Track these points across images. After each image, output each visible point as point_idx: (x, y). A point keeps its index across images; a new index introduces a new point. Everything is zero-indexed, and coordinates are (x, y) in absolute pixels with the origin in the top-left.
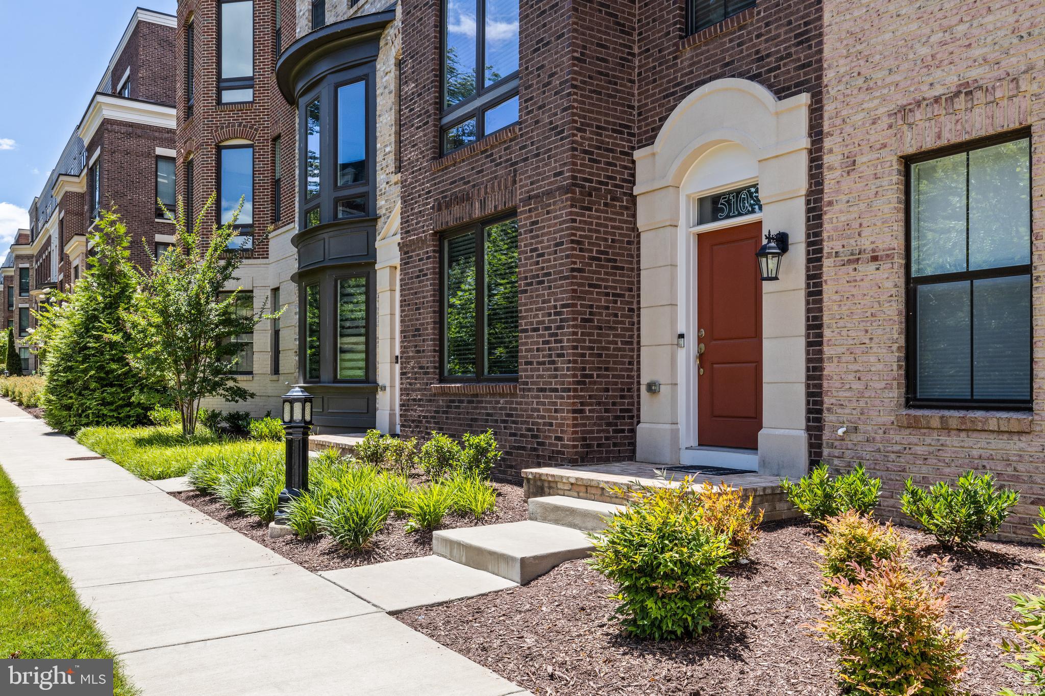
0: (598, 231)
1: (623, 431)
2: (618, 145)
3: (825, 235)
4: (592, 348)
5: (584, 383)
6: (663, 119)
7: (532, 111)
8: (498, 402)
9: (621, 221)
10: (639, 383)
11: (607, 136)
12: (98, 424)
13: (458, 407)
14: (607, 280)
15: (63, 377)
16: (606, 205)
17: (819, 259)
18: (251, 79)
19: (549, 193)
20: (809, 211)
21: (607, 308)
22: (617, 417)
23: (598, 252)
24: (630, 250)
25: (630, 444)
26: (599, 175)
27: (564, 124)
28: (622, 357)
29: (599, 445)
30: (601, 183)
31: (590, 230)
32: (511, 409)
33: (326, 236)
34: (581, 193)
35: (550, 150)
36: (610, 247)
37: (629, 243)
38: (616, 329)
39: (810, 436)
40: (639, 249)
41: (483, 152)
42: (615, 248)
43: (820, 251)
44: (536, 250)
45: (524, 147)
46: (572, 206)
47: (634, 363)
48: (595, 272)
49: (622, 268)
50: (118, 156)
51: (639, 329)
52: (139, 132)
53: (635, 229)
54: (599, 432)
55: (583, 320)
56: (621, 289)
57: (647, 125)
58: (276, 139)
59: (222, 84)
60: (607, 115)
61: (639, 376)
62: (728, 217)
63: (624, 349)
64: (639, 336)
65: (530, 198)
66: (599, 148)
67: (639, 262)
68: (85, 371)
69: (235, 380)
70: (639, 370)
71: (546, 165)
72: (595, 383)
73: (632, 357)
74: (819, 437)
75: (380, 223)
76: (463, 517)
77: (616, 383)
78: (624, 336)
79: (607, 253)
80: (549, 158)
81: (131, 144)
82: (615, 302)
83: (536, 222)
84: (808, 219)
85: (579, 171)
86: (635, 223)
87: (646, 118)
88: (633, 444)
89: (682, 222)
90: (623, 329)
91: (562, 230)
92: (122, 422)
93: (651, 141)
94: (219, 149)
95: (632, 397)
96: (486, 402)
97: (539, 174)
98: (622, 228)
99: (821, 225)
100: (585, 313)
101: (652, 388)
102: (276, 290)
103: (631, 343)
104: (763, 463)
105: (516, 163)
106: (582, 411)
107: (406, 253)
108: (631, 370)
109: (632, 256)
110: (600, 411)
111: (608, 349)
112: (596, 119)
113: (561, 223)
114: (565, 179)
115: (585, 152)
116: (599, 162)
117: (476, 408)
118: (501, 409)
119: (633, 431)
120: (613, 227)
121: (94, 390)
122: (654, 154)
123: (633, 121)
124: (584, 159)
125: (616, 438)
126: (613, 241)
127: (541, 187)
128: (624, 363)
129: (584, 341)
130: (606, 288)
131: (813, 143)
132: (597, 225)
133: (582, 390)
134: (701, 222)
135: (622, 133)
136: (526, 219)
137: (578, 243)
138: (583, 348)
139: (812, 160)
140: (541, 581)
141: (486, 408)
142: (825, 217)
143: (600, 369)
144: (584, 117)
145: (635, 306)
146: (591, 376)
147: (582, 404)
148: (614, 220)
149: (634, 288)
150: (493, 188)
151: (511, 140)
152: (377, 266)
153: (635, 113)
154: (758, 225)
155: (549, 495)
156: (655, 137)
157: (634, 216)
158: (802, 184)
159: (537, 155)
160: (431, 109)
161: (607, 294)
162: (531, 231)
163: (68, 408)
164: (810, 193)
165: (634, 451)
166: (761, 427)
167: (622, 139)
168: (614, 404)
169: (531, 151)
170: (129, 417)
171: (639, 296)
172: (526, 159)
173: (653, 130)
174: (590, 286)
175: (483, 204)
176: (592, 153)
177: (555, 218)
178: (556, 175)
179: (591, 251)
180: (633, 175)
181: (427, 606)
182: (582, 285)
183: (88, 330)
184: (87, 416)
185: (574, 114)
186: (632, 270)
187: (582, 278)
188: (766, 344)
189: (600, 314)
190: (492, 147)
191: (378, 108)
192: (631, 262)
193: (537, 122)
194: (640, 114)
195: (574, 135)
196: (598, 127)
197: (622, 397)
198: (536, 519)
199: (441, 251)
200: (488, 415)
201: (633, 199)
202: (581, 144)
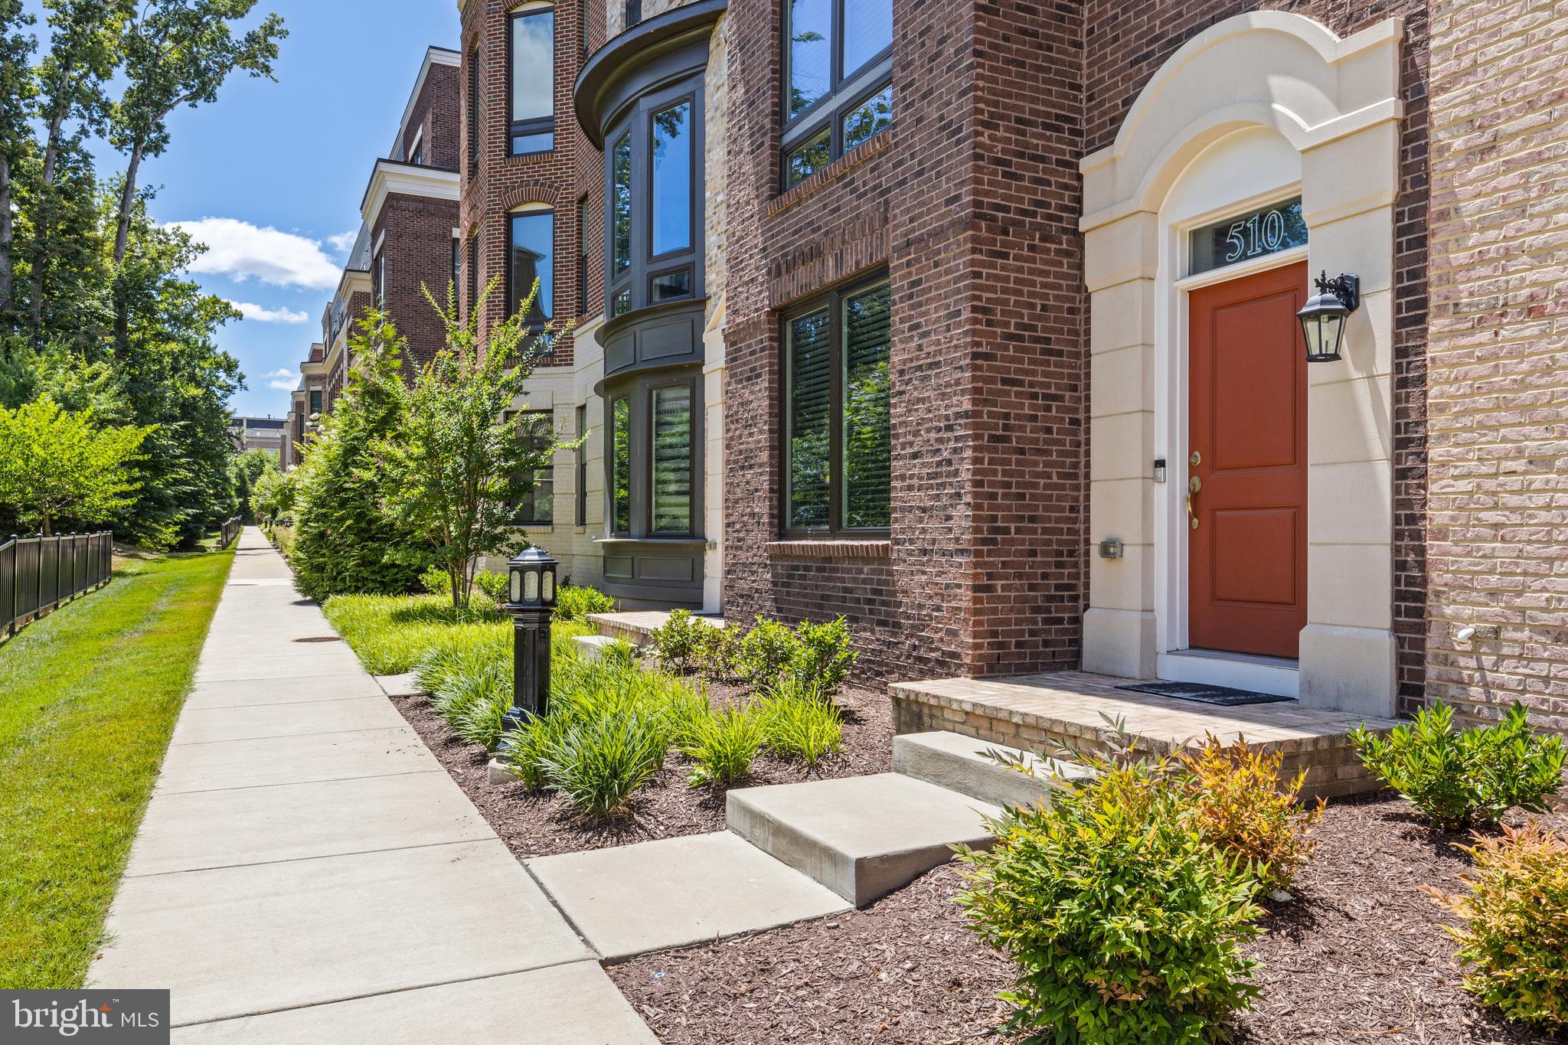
0: (1019, 293)
1: (1060, 621)
2: (1053, 150)
3: (1432, 274)
4: (1008, 485)
5: (994, 542)
6: (1128, 102)
7: (912, 104)
8: (861, 571)
9: (1057, 275)
10: (1087, 542)
11: (1034, 135)
12: (357, 590)
13: (803, 577)
14: (1034, 373)
15: (314, 527)
16: (1032, 248)
17: (1422, 319)
18: (550, 119)
19: (938, 234)
20: (1399, 232)
21: (1034, 418)
22: (1050, 599)
23: (1018, 326)
24: (1073, 322)
25: (1072, 642)
26: (1021, 200)
27: (961, 118)
28: (1059, 498)
29: (1019, 645)
30: (1023, 212)
31: (1005, 291)
32: (880, 582)
33: (637, 329)
34: (989, 229)
35: (940, 162)
36: (1039, 318)
37: (1071, 311)
38: (1049, 453)
39: (1401, 642)
40: (1088, 321)
41: (839, 179)
42: (1047, 319)
43: (1423, 303)
44: (917, 326)
45: (900, 163)
46: (974, 251)
47: (1079, 509)
48: (1012, 360)
49: (1060, 353)
50: (406, 241)
51: (1088, 453)
52: (432, 208)
53: (1081, 287)
54: (1018, 622)
55: (994, 439)
56: (1058, 387)
57: (1103, 114)
58: (583, 199)
59: (513, 129)
60: (1034, 100)
61: (1087, 531)
62: (1245, 257)
63: (1063, 487)
64: (1088, 465)
65: (909, 244)
66: (1021, 155)
67: (1088, 343)
68: (342, 519)
69: (523, 533)
70: (1087, 519)
71: (934, 187)
72: (1013, 542)
73: (1076, 499)
74: (1420, 644)
75: (710, 305)
76: (788, 762)
77: (1049, 543)
78: (1062, 465)
79: (1034, 328)
80: (939, 175)
81: (420, 224)
82: (1048, 409)
83: (919, 282)
84: (1398, 248)
85: (987, 194)
86: (1082, 279)
87: (1101, 103)
88: (1077, 642)
89: (1162, 271)
90: (1060, 453)
91: (958, 291)
92: (386, 588)
93: (1109, 139)
94: (509, 217)
95: (1076, 565)
96: (844, 570)
97: (923, 204)
98: (1059, 287)
99: (1424, 257)
100: (996, 427)
101: (1110, 550)
102: (582, 409)
103: (1075, 476)
104: (1308, 685)
105: (888, 190)
106: (989, 588)
107: (733, 344)
108: (1075, 520)
109: (1077, 333)
110: (1021, 588)
111: (1035, 486)
112: (1014, 108)
113: (956, 280)
114: (962, 207)
115: (998, 161)
116: (1021, 178)
117: (829, 579)
118: (865, 581)
119: (1077, 621)
120: (1044, 285)
121: (351, 546)
122: (1113, 161)
123: (1079, 111)
124: (994, 173)
125: (1049, 632)
126: (1044, 308)
127: (925, 226)
128: (1062, 509)
129: (995, 473)
130: (1032, 385)
131: (1408, 109)
132: (1017, 281)
133: (990, 553)
134: (1195, 269)
135: (1059, 129)
136: (903, 278)
137: (985, 311)
138: (991, 484)
139: (1405, 140)
140: (891, 903)
141: (843, 580)
142: (1432, 242)
143: (1021, 518)
144: (996, 104)
145: (1081, 416)
146: (1007, 531)
147: (990, 576)
148: (1046, 273)
149: (1079, 385)
150: (853, 234)
151: (881, 155)
152: (705, 370)
153: (1083, 96)
154: (1302, 266)
155: (931, 728)
156: (1115, 132)
157: (1080, 267)
158: (1387, 186)
159: (921, 173)
160: (767, 123)
161: (1034, 396)
162: (911, 297)
163: (320, 568)
164: (1401, 200)
165: (1078, 654)
166: (1303, 622)
167: (1060, 140)
168: (1045, 576)
169: (911, 167)
170: (396, 581)
171: (1088, 398)
172: (904, 182)
173: (1113, 121)
174: (1005, 381)
175: (839, 261)
176: (1008, 164)
177: (948, 272)
178: (949, 202)
179: (1007, 324)
180: (1079, 200)
181: (678, 948)
182: (992, 380)
183: (346, 466)
184: (343, 580)
185: (977, 99)
186: (1077, 355)
187: (990, 369)
188: (1313, 475)
189: (1022, 428)
190: (853, 169)
191: (708, 140)
192: (1075, 344)
193: (919, 120)
194: (1090, 98)
195: (977, 134)
196: (1019, 120)
197: (1059, 565)
198: (904, 772)
199: (781, 339)
200: (846, 590)
201: (1078, 238)
202: (990, 149)
